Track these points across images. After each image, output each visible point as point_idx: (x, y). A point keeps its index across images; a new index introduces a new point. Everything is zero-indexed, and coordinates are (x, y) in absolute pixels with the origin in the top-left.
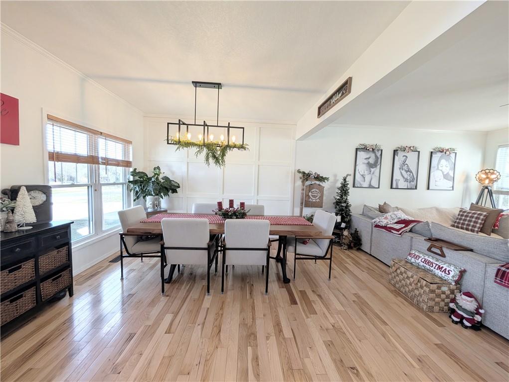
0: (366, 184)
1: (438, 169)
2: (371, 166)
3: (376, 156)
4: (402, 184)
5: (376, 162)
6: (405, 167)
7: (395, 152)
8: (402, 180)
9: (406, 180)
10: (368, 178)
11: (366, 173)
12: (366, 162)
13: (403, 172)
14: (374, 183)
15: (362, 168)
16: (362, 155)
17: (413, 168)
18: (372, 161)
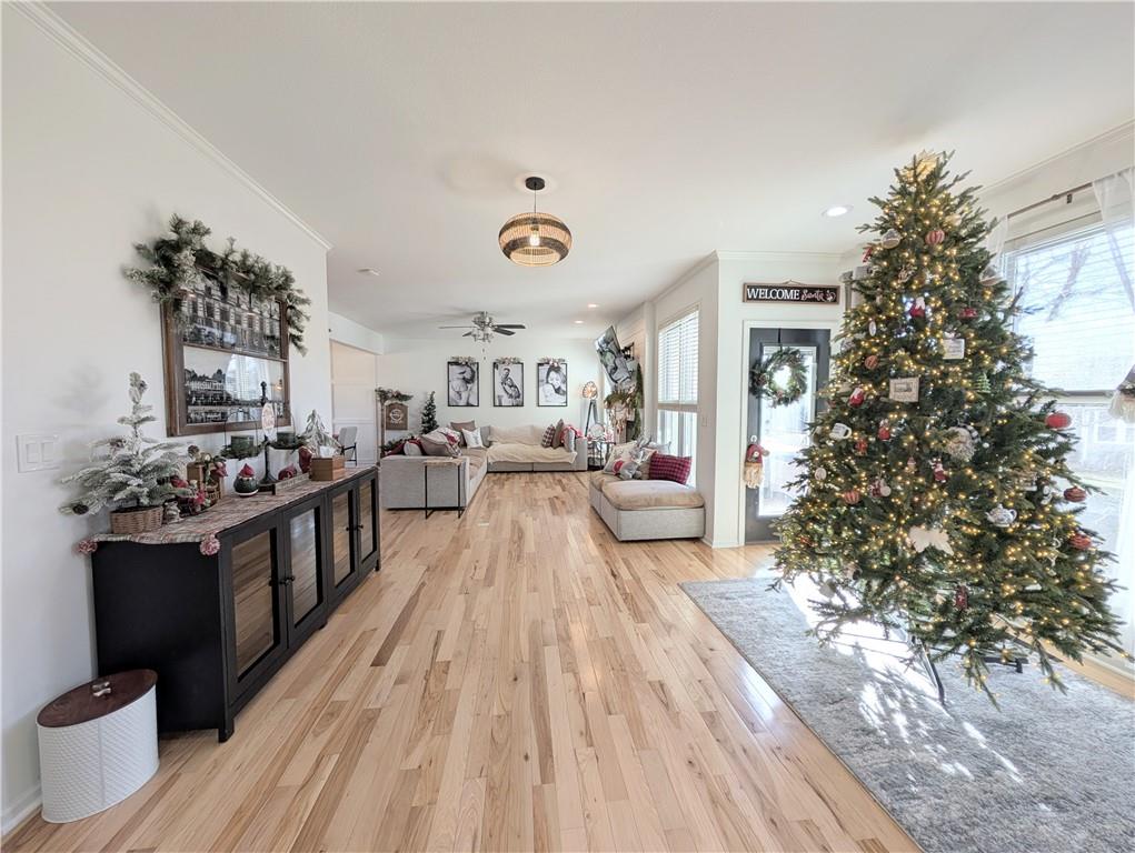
0: (463, 402)
1: (547, 382)
2: (467, 381)
3: (472, 371)
4: (506, 400)
5: (473, 377)
6: (508, 382)
7: (495, 365)
8: (505, 396)
9: (511, 396)
10: (464, 395)
11: (462, 389)
12: (461, 376)
13: (507, 387)
14: (473, 401)
15: (457, 384)
16: (456, 370)
17: (517, 383)
18: (468, 376)
